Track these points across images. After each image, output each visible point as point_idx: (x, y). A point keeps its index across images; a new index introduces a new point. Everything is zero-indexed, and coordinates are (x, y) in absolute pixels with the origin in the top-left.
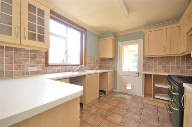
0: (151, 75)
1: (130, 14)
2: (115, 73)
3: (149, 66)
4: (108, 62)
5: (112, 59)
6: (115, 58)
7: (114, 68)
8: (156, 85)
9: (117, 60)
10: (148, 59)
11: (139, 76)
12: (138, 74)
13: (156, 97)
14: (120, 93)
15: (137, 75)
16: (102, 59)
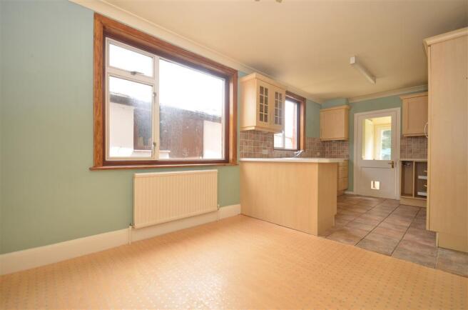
0: (412, 162)
1: (377, 80)
2: (349, 164)
3: (411, 151)
4: (336, 145)
5: (343, 141)
6: (348, 139)
7: (348, 156)
8: (420, 177)
9: (353, 143)
10: (409, 139)
11: (393, 167)
12: (393, 164)
13: (419, 193)
14: (358, 195)
15: (391, 166)
16: (324, 141)
